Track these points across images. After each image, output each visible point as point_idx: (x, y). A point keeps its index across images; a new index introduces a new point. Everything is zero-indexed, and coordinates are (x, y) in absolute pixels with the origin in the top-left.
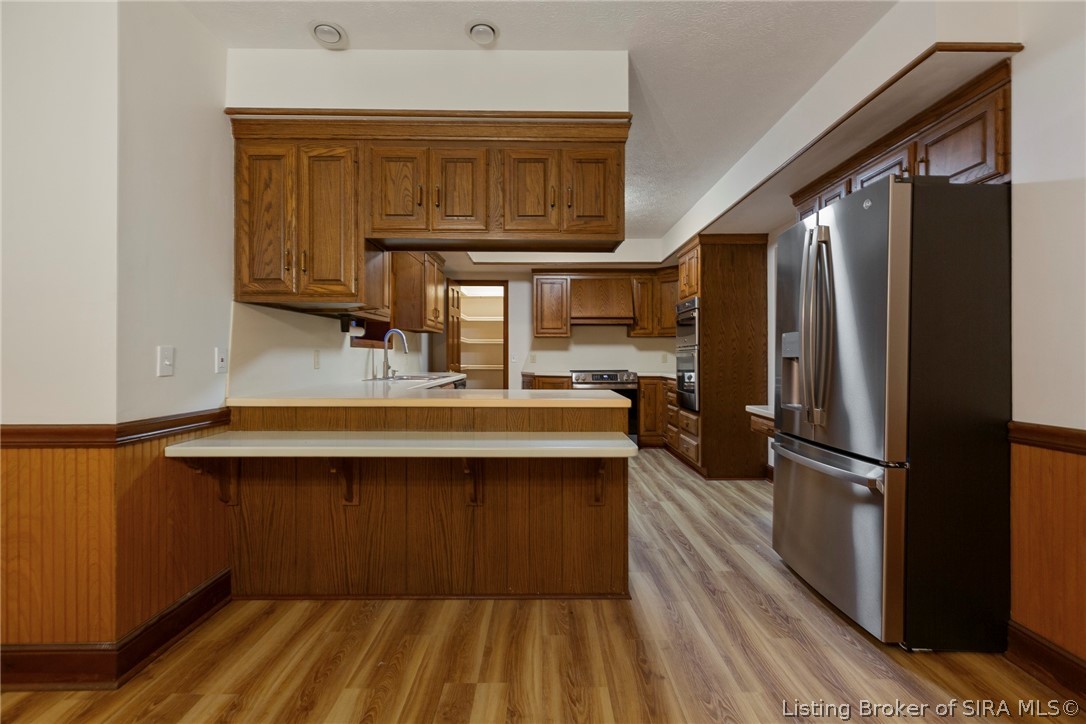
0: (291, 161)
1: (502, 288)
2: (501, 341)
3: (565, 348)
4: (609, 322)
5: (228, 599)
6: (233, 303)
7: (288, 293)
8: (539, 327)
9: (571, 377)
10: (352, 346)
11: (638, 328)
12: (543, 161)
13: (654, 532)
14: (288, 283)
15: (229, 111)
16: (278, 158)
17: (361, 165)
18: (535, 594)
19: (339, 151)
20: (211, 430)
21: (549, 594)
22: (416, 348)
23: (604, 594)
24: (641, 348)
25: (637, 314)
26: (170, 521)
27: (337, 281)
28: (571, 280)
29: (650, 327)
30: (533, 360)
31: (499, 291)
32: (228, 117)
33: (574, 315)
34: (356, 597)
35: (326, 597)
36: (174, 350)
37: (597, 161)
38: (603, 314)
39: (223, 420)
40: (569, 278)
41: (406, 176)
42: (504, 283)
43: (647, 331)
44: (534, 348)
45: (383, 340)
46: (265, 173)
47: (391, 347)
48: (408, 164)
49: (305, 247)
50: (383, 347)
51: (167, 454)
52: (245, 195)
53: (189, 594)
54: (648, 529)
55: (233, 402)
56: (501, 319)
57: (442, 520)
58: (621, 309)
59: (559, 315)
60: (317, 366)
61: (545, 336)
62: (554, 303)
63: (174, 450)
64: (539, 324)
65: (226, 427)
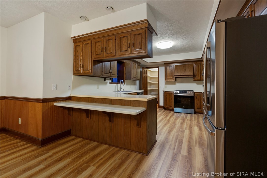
0: (81, 46)
1: (158, 68)
2: (158, 82)
3: (175, 84)
4: (186, 76)
5: (70, 135)
6: (73, 75)
7: (80, 73)
8: (166, 79)
9: (173, 92)
10: (110, 84)
11: (195, 78)
12: (127, 37)
13: (175, 138)
14: (80, 71)
15: (72, 38)
16: (79, 45)
17: (92, 45)
18: (124, 148)
19: (88, 42)
20: (66, 101)
21: (127, 149)
22: (135, 84)
23: (140, 152)
24: (198, 84)
25: (195, 74)
26: (55, 118)
27: (88, 70)
28: (175, 65)
29: (200, 78)
30: (166, 87)
31: (157, 69)
32: (72, 39)
33: (175, 75)
34: (90, 140)
35: (84, 139)
36: (57, 85)
37: (140, 34)
38: (184, 74)
39: (70, 99)
40: (174, 65)
41: (99, 45)
42: (158, 67)
43: (199, 79)
44: (166, 84)
45: (120, 82)
46: (77, 49)
47: (124, 84)
48: (100, 43)
49: (83, 63)
50: (120, 84)
51: (54, 105)
52: (75, 54)
53: (60, 133)
54: (173, 137)
55: (72, 95)
56: (158, 76)
57: (105, 125)
58: (190, 73)
59: (171, 75)
60: (98, 88)
61: (168, 81)
62: (170, 72)
63: (56, 104)
64: (166, 78)
65: (71, 100)
